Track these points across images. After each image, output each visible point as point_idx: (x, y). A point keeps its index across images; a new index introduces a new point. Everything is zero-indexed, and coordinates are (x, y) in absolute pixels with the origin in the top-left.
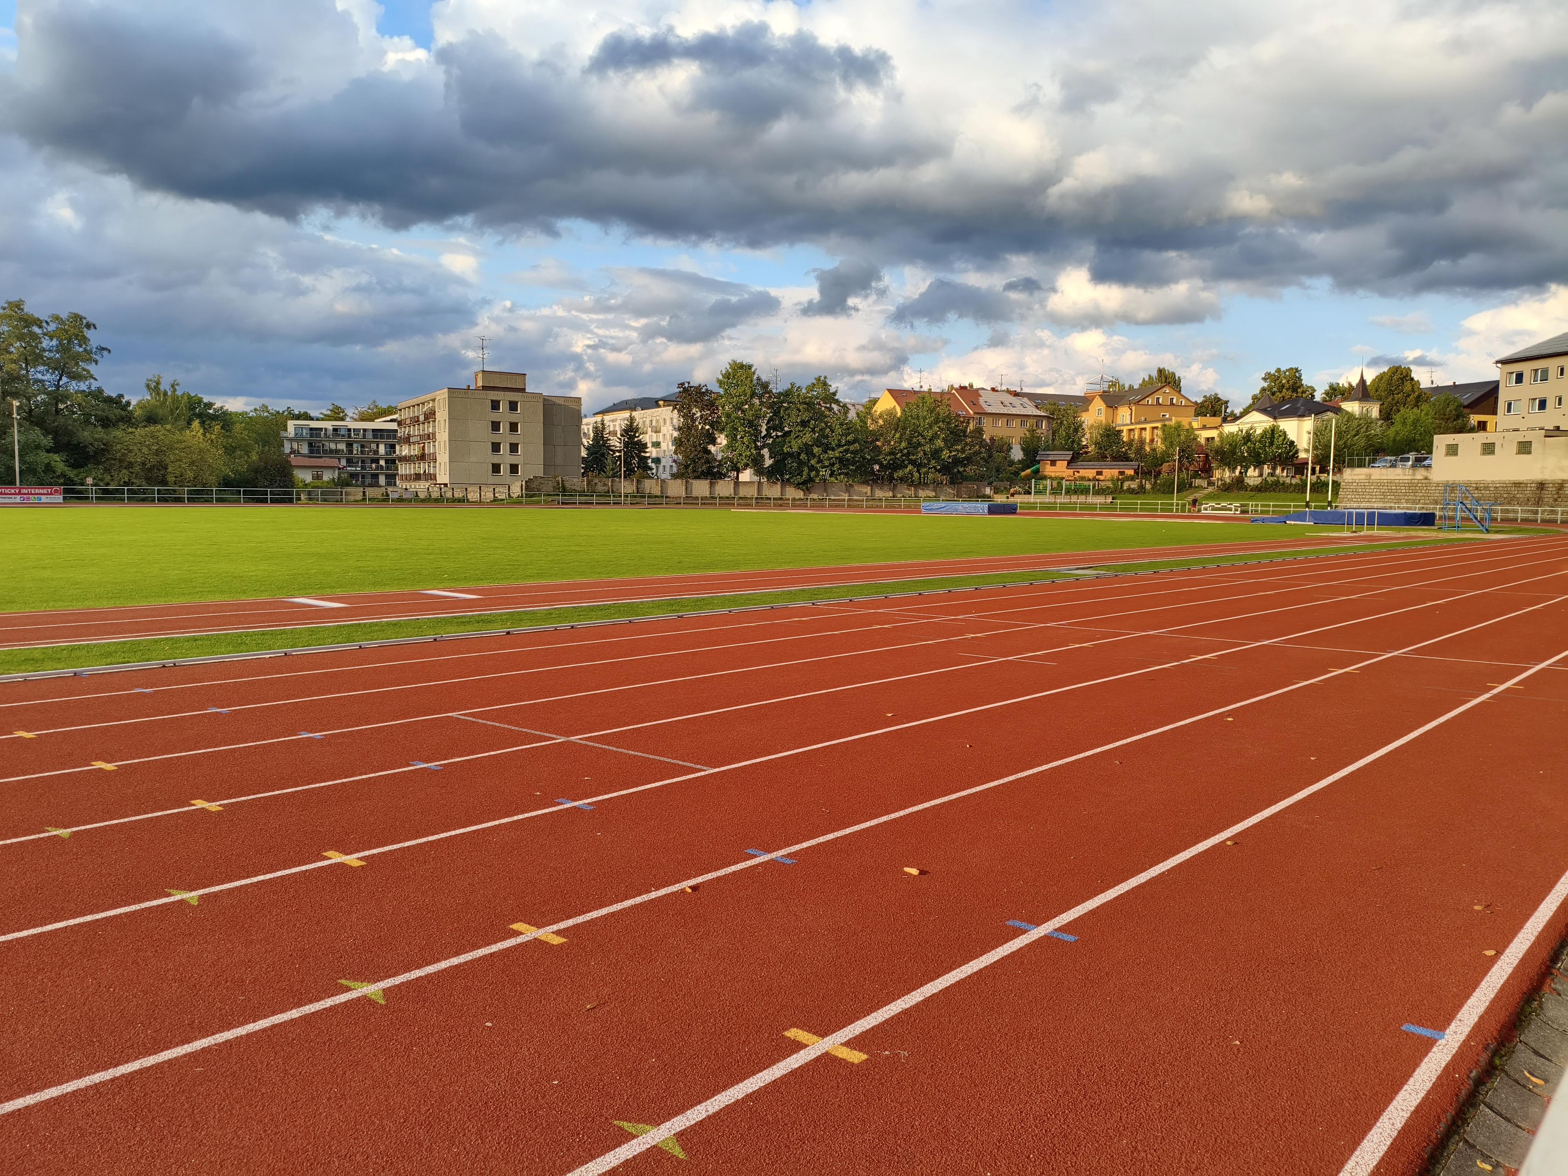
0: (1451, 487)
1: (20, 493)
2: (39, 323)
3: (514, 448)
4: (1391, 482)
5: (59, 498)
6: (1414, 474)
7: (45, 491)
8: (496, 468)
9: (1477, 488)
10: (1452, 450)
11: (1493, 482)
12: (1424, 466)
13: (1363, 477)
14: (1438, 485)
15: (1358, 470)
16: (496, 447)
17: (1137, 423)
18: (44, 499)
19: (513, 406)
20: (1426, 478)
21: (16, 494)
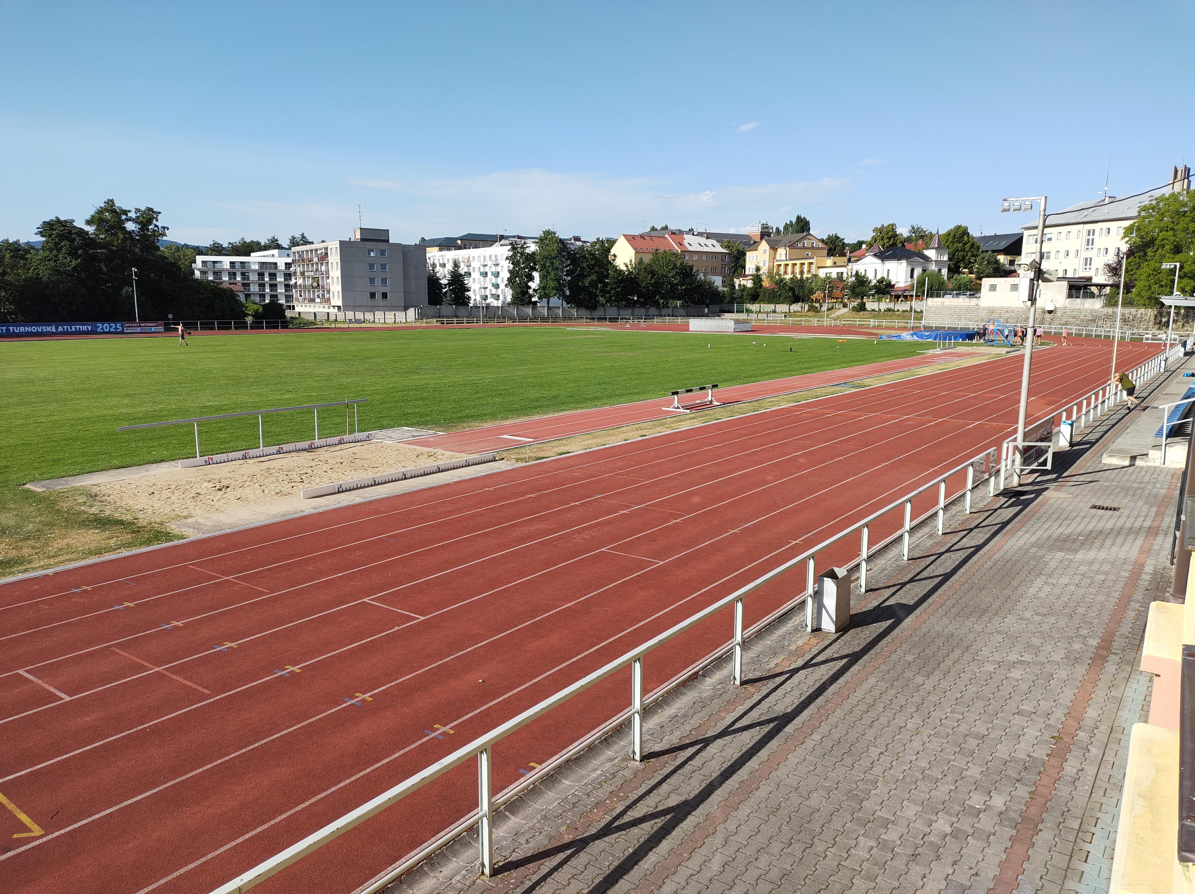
0: (992, 311)
1: (140, 326)
2: (125, 212)
3: (384, 281)
4: (956, 307)
5: (161, 329)
6: (970, 302)
7: (154, 324)
8: (373, 295)
9: (1007, 312)
10: (993, 288)
11: (1017, 308)
12: (976, 297)
13: (939, 304)
14: (984, 309)
15: (936, 299)
16: (372, 281)
17: (791, 260)
18: (153, 329)
19: (383, 252)
20: (977, 305)
21: (137, 327)
